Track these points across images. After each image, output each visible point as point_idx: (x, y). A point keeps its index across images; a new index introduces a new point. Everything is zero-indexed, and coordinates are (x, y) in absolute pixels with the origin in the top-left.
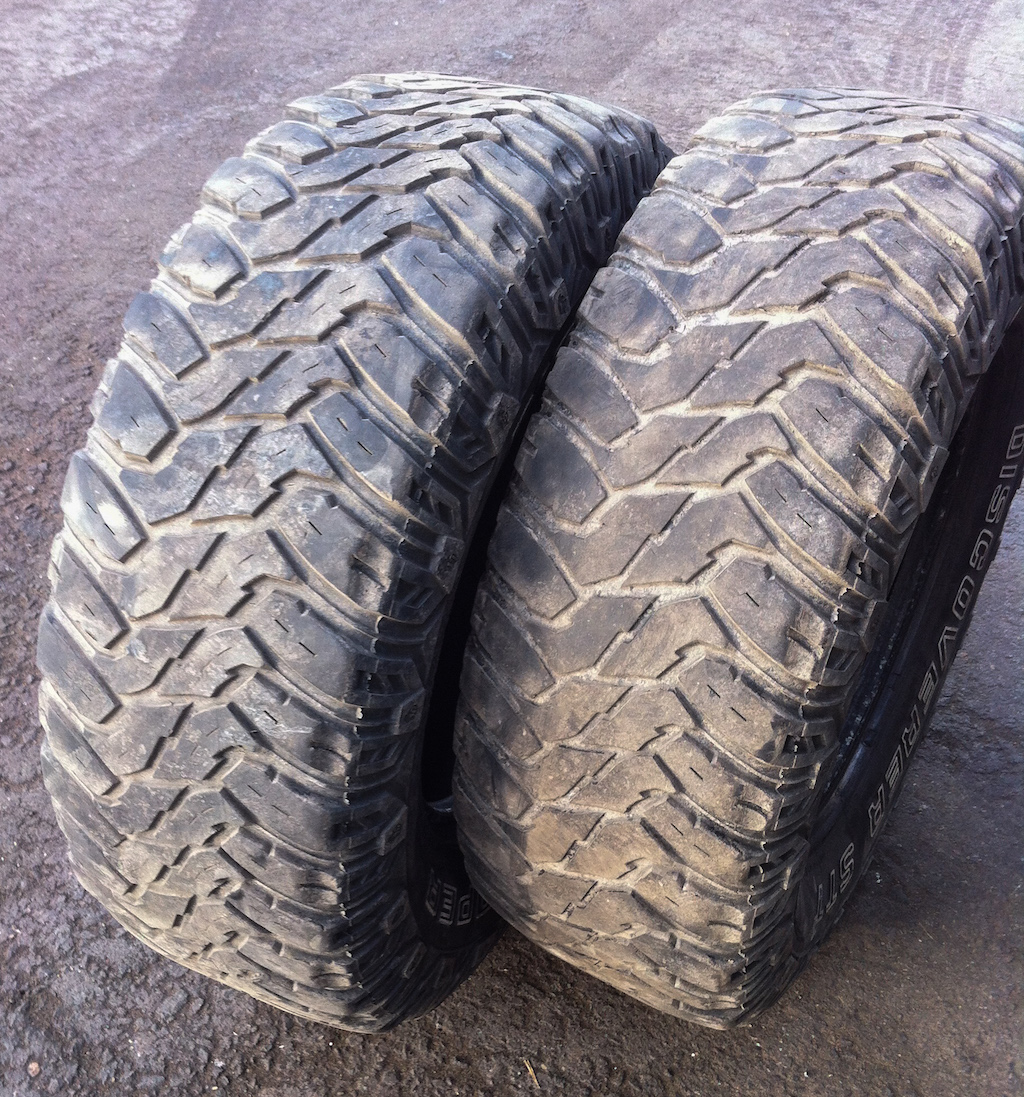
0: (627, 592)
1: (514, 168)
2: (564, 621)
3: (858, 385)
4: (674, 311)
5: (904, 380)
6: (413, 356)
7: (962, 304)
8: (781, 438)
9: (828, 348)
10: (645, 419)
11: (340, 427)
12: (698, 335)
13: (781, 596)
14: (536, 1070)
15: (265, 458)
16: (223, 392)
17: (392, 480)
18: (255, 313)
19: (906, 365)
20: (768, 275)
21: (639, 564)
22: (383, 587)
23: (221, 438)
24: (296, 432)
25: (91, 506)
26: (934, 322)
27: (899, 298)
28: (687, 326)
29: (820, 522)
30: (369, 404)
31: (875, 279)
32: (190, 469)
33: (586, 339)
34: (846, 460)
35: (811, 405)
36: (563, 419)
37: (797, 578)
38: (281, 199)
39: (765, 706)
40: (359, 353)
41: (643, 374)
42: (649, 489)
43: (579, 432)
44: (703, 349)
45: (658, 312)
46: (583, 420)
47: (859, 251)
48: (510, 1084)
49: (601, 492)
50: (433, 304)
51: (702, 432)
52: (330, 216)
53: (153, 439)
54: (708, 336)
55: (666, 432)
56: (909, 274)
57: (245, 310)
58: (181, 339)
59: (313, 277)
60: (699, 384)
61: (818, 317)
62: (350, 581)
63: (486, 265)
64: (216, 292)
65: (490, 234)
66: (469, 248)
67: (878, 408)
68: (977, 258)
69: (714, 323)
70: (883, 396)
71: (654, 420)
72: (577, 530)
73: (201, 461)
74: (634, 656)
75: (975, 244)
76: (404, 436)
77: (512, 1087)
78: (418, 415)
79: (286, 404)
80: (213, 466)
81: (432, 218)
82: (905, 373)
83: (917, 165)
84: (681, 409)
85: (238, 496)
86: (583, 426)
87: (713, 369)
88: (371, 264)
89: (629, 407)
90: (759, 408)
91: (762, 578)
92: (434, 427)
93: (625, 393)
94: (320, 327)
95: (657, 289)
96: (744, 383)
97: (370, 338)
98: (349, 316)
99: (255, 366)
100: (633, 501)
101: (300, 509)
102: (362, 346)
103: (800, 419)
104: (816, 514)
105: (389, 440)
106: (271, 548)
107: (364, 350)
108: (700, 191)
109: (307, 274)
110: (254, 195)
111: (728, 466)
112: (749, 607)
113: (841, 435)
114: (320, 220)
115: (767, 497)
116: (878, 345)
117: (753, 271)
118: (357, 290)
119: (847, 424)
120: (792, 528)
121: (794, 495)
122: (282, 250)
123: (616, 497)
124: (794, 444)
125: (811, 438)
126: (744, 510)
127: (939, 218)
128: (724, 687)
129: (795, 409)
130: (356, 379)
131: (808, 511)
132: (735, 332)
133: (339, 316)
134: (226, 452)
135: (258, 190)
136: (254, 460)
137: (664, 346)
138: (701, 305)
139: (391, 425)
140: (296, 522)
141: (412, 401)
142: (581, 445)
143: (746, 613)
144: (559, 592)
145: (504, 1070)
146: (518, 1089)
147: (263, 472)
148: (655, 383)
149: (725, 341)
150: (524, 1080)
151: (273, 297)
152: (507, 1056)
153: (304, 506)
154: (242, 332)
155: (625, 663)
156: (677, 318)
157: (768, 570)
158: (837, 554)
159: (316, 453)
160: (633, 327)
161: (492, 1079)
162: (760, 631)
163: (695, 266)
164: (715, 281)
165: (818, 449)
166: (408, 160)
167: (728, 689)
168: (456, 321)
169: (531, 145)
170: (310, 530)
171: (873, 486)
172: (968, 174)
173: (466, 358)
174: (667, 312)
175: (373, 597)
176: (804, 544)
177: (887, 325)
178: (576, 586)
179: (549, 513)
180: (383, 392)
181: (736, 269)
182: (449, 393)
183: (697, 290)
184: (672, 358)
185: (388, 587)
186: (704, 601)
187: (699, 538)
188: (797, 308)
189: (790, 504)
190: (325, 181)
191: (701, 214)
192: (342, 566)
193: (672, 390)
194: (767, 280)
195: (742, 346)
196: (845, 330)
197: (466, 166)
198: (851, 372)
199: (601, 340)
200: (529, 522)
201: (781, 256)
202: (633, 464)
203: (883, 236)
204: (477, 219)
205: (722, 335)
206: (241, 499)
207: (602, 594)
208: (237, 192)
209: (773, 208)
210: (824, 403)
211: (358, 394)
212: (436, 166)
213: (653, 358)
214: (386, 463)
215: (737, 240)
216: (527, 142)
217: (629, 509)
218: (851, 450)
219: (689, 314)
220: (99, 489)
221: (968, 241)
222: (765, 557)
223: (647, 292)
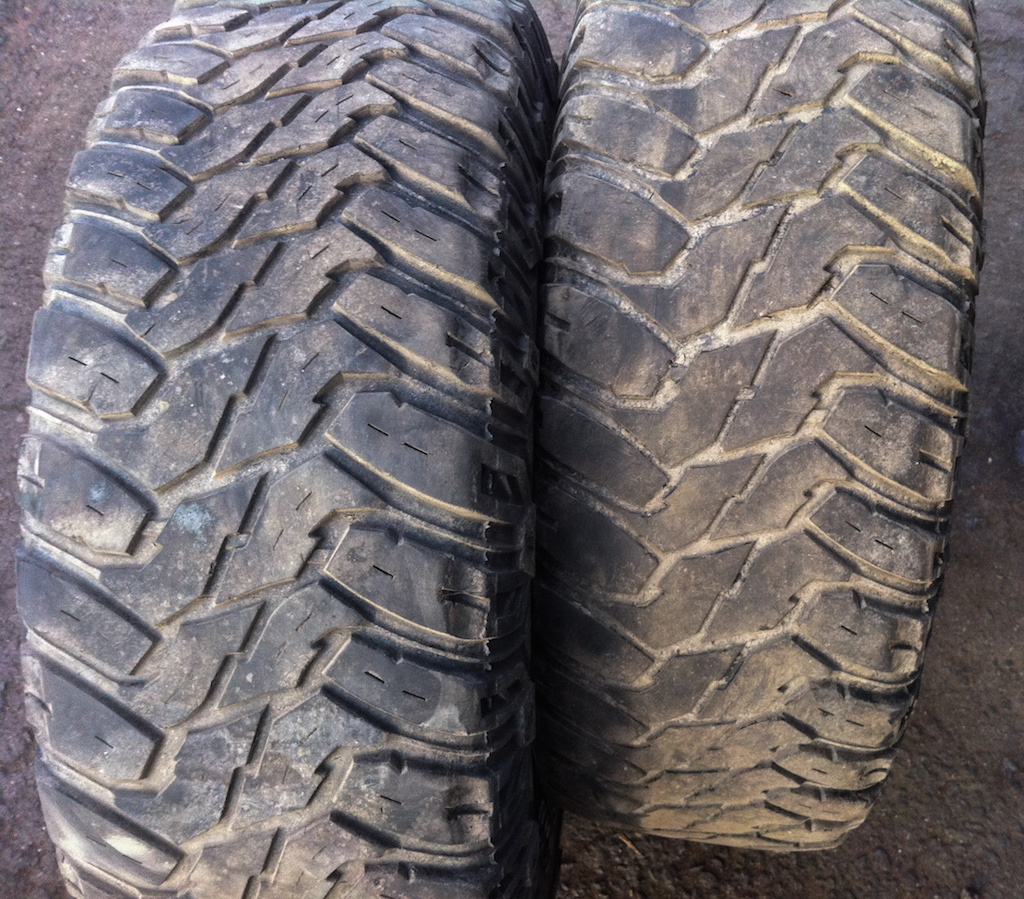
0: (709, 646)
1: (427, 230)
2: (645, 680)
3: (897, 381)
4: (664, 337)
5: (946, 365)
6: (426, 565)
7: (970, 240)
8: (837, 468)
9: (857, 353)
10: (675, 474)
11: (375, 682)
12: (705, 366)
13: (878, 620)
14: (634, 841)
15: (294, 745)
16: (202, 681)
17: (461, 719)
18: (196, 567)
19: (943, 347)
20: (758, 268)
21: (714, 621)
22: (486, 812)
23: (225, 735)
24: (320, 705)
25: (95, 839)
26: (948, 274)
27: (908, 261)
28: (686, 355)
29: (900, 541)
30: (394, 637)
31: (878, 248)
32: (203, 779)
33: (570, 387)
34: (910, 472)
35: (858, 424)
36: (576, 486)
37: (886, 593)
38: (148, 383)
39: (880, 710)
40: (357, 585)
41: (656, 424)
42: (704, 546)
43: (602, 499)
44: (715, 381)
45: (649, 346)
46: (602, 485)
47: (850, 215)
48: (617, 864)
49: (651, 560)
50: (422, 487)
51: (747, 477)
52: (229, 393)
53: (140, 759)
54: (717, 364)
55: (706, 485)
56: (913, 229)
57: (181, 567)
58: (112, 627)
59: (250, 494)
60: (724, 422)
61: (830, 311)
62: (453, 832)
63: (452, 392)
64: (127, 551)
65: (446, 353)
66: (426, 379)
67: (923, 399)
68: (969, 175)
69: (716, 345)
70: (924, 382)
71: (686, 472)
72: (635, 599)
73: (213, 768)
74: (734, 699)
75: (964, 162)
76: (451, 656)
77: (620, 868)
78: (457, 627)
79: (294, 676)
80: (232, 770)
81: (363, 356)
82: (945, 358)
83: (862, 56)
84: (713, 454)
85: (279, 794)
86: (604, 491)
87: (735, 402)
88: (315, 448)
89: (653, 464)
90: (799, 435)
91: (853, 610)
92: (480, 630)
93: (641, 447)
94: (293, 565)
95: (633, 312)
96: (777, 413)
97: (364, 560)
98: (320, 535)
99: (230, 638)
100: (689, 561)
101: (364, 787)
102: (357, 574)
103: (850, 441)
104: (895, 536)
105: (438, 675)
106: (346, 835)
107: (363, 578)
108: (632, 160)
109: (239, 490)
110: (107, 385)
111: (787, 508)
112: (847, 638)
113: (899, 448)
114: (219, 403)
115: (839, 532)
116: (908, 333)
117: (740, 270)
118: (317, 499)
119: (902, 434)
120: (874, 556)
121: (868, 523)
122: (188, 466)
123: (668, 561)
124: (849, 464)
125: (868, 459)
126: (818, 549)
127: (917, 136)
128: (835, 707)
129: (843, 432)
130: (365, 613)
131: (885, 535)
132: (746, 353)
133: (310, 543)
134: (240, 751)
135: (110, 373)
136: (281, 751)
137: (669, 384)
138: (695, 327)
139: (430, 650)
140: (364, 801)
141: (447, 619)
142: (609, 512)
143: (845, 643)
144: (634, 660)
145: (606, 854)
146: (625, 866)
147: (299, 761)
148: (675, 430)
149: (737, 367)
150: (627, 855)
151: (210, 538)
152: (602, 838)
153: (367, 782)
154: (190, 598)
155: (725, 706)
156: (672, 346)
157: (857, 596)
158: (924, 566)
159: (357, 722)
160: (624, 369)
161: (601, 867)
162: (863, 654)
163: (668, 273)
164: (701, 293)
165: (879, 469)
166: (287, 261)
167: (839, 707)
168: (456, 497)
169: (426, 172)
170: (385, 804)
171: (939, 483)
172: (918, 50)
173: (480, 524)
174: (657, 340)
175: (479, 829)
176: (891, 567)
177: (911, 306)
178: (649, 650)
179: (594, 586)
180: (406, 621)
181: (719, 271)
182: (482, 582)
183: (683, 306)
184: (683, 398)
185: (491, 810)
186: (796, 639)
187: (775, 586)
188: (804, 307)
189: (865, 533)
190: (194, 334)
191: (647, 195)
192: (438, 823)
193: (697, 437)
194: (760, 277)
195: (759, 368)
196: (868, 325)
197: (368, 252)
198: (885, 367)
199: (588, 385)
200: (574, 595)
201: (764, 242)
202: (679, 525)
203: (868, 185)
204: (420, 336)
205: (731, 361)
206: (284, 797)
207: (682, 652)
208: (82, 384)
209: (730, 172)
210: (871, 417)
211: (374, 630)
212: (328, 262)
213: (660, 401)
214: (445, 704)
215: (705, 226)
216: (417, 170)
217: (689, 572)
218: (913, 460)
219: (684, 340)
220: (95, 822)
221: (956, 160)
222: (848, 585)
223: (624, 318)
